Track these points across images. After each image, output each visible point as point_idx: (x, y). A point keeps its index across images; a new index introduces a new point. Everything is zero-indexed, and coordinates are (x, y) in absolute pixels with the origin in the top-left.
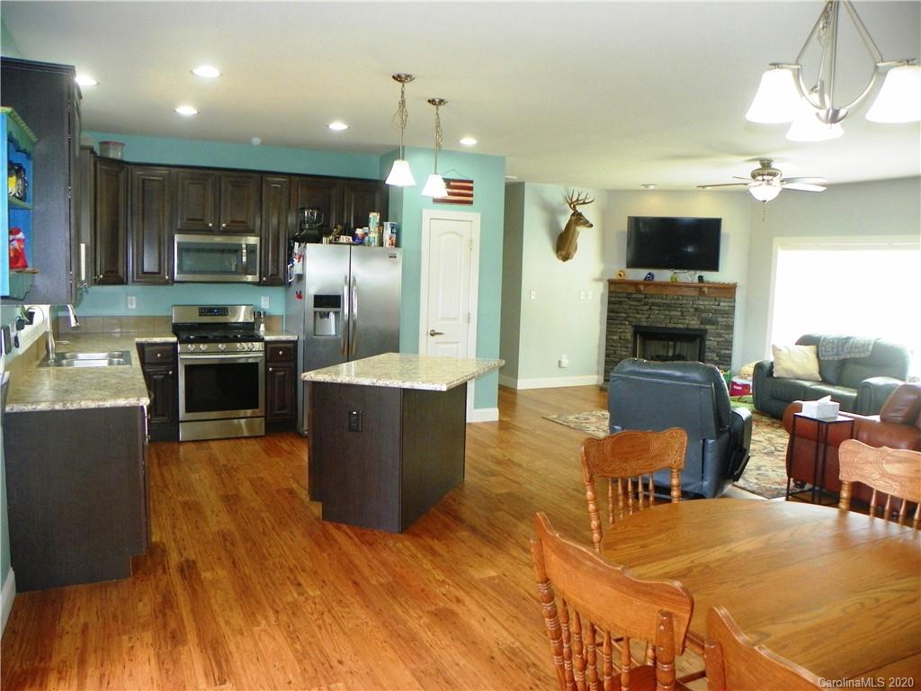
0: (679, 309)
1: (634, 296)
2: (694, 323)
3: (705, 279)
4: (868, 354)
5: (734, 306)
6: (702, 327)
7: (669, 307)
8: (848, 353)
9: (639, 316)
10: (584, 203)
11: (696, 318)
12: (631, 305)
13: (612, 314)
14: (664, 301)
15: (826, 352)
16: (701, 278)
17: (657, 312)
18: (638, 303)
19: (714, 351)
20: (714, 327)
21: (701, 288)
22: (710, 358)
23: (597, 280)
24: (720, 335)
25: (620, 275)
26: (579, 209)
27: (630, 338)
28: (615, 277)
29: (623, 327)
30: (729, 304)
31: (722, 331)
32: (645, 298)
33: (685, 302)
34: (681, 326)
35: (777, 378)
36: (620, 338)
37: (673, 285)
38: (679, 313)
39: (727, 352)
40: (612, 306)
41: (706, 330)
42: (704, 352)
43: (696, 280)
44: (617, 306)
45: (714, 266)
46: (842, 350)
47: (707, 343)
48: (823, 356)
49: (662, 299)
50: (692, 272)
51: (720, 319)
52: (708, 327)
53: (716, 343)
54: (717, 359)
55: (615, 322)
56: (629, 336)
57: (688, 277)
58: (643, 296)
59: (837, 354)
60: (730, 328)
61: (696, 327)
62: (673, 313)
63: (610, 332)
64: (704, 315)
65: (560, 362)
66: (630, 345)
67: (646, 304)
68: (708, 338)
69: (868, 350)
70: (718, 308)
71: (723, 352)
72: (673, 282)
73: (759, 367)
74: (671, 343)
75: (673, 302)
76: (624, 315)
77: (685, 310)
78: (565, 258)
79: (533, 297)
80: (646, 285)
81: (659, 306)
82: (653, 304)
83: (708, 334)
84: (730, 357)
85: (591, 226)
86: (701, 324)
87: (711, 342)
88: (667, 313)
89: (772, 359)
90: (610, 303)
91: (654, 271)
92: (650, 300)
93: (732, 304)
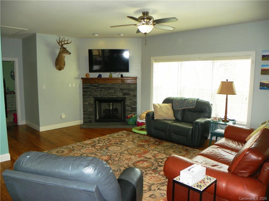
0: (113, 89)
1: (94, 84)
2: (120, 95)
3: (124, 76)
4: (194, 107)
5: (137, 87)
6: (124, 96)
7: (109, 88)
8: (186, 106)
9: (96, 93)
10: (67, 43)
11: (121, 93)
12: (92, 89)
13: (85, 93)
14: (107, 86)
15: (176, 106)
16: (122, 76)
17: (104, 91)
18: (96, 88)
19: (129, 107)
20: (129, 96)
21: (122, 80)
22: (128, 109)
23: (76, 78)
24: (131, 100)
25: (87, 76)
26: (65, 46)
27: (93, 103)
28: (85, 77)
29: (90, 98)
30: (134, 86)
31: (132, 98)
32: (99, 85)
33: (116, 86)
34: (114, 97)
35: (157, 120)
36: (89, 103)
37: (111, 79)
38: (114, 91)
39: (135, 106)
40: (84, 90)
41: (125, 98)
42: (125, 107)
43: (120, 76)
44: (87, 89)
45: (127, 70)
46: (183, 105)
47: (126, 103)
48: (175, 108)
49: (106, 85)
50: (118, 73)
51: (131, 93)
52: (126, 96)
53: (130, 103)
54: (131, 110)
55: (86, 96)
56: (92, 102)
57: (116, 75)
58: (98, 85)
59: (181, 107)
60: (135, 96)
61: (122, 96)
62: (111, 91)
63: (84, 101)
64: (124, 91)
65: (61, 117)
66: (93, 106)
67: (99, 88)
68: (126, 101)
69: (194, 105)
70: (130, 88)
71: (133, 106)
72: (110, 78)
73: (148, 115)
74: (111, 104)
75: (110, 86)
76: (90, 93)
77: (116, 89)
78: (60, 69)
79: (44, 88)
80: (99, 79)
81: (105, 88)
82: (102, 88)
83: (126, 99)
84: (136, 108)
85: (70, 53)
86: (123, 95)
87: (128, 103)
88: (108, 91)
89: (153, 110)
90: (83, 88)
91: (101, 73)
92: (101, 86)
93: (136, 86)
